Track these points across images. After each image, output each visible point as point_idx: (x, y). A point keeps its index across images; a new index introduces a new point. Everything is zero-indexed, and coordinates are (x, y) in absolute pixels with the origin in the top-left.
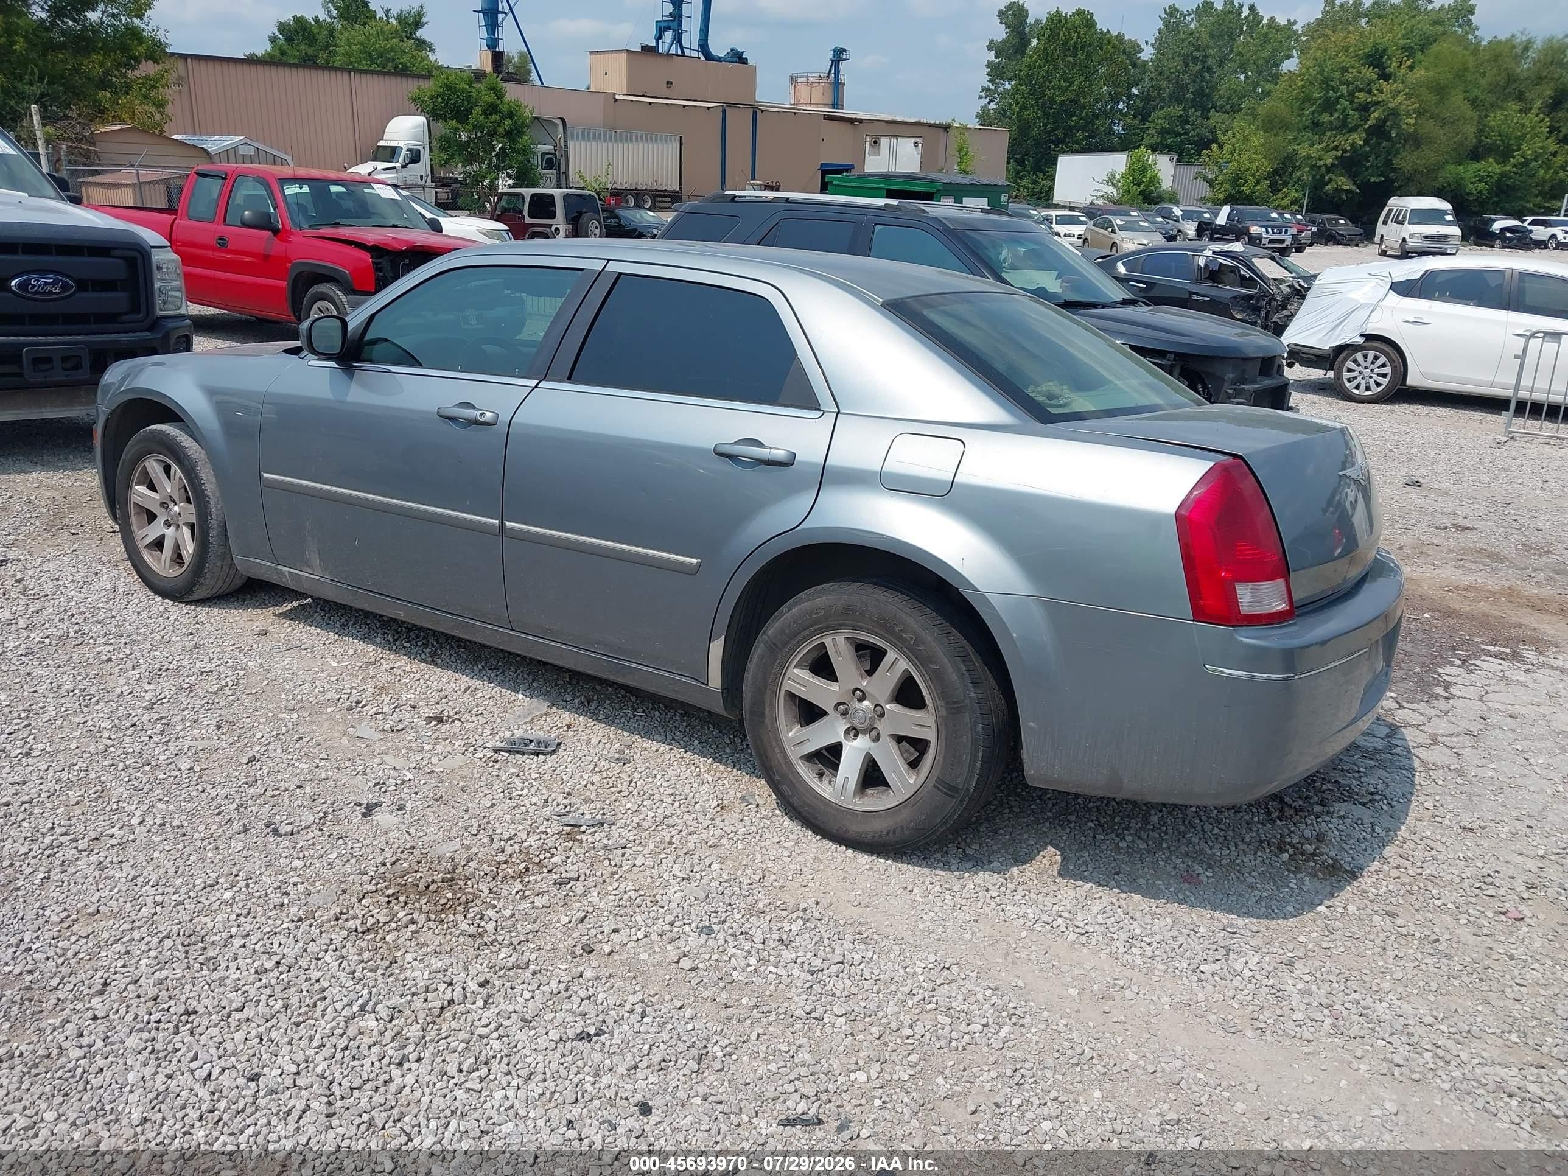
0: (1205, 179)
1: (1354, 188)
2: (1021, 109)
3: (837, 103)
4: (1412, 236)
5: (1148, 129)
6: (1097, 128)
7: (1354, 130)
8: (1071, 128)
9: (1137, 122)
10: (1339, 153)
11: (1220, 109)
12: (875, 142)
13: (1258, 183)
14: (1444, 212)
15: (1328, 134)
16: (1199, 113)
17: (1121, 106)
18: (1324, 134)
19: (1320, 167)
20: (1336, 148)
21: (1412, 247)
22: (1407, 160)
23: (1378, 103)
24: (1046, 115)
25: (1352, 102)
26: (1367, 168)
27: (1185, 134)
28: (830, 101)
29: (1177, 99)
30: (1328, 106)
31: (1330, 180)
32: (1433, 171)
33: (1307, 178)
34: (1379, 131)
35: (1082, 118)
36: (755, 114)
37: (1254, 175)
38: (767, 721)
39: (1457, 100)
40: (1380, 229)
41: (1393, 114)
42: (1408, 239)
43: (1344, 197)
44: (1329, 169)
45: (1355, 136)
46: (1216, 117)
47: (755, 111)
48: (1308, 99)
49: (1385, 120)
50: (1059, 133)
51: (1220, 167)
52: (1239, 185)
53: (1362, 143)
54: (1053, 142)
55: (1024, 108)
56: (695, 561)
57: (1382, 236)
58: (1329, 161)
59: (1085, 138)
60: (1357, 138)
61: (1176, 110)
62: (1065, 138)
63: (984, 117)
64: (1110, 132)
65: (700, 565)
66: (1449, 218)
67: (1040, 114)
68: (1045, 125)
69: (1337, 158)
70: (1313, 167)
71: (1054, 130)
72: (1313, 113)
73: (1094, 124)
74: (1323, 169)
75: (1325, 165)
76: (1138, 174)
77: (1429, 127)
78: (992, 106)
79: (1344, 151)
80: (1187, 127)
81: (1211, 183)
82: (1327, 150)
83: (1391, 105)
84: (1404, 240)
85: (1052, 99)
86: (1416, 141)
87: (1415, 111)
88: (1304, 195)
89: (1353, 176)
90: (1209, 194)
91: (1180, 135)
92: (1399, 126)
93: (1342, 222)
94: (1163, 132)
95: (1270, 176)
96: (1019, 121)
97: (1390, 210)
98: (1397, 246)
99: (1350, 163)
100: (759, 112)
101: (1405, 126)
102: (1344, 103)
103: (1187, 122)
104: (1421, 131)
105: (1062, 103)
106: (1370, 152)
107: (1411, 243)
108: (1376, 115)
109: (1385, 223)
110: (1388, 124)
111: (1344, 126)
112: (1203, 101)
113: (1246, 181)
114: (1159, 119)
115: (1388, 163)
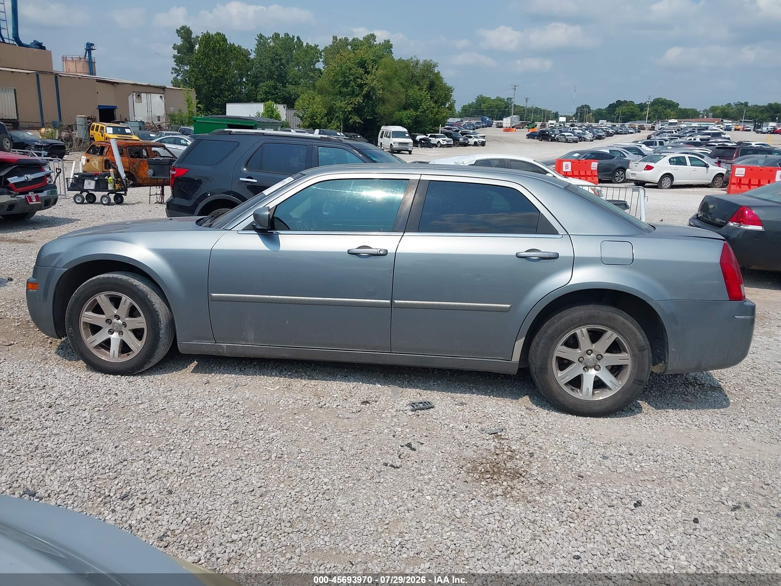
0: (298, 116)
1: (361, 121)
2: (196, 79)
3: (92, 71)
4: (394, 143)
5: (258, 91)
6: (235, 90)
7: (357, 96)
8: (221, 90)
9: (253, 87)
10: (353, 106)
11: (291, 83)
12: (139, 96)
13: (322, 118)
14: (405, 133)
15: (348, 97)
16: (281, 85)
17: (244, 80)
18: (345, 97)
19: (346, 112)
20: (351, 103)
21: (395, 148)
22: (381, 109)
23: (366, 84)
24: (209, 83)
25: (355, 83)
26: (365, 113)
27: (276, 94)
28: (87, 70)
29: (270, 77)
30: (346, 84)
31: (351, 118)
32: (391, 114)
33: (341, 117)
34: (367, 96)
35: (227, 85)
36: (56, 78)
37: (320, 115)
38: (549, 371)
39: (396, 83)
40: (380, 140)
41: (372, 89)
42: (393, 145)
43: (357, 125)
44: (350, 113)
45: (359, 98)
46: (290, 88)
47: (57, 76)
48: (336, 81)
49: (369, 92)
50: (217, 92)
51: (304, 111)
52: (314, 119)
53: (362, 101)
54: (214, 97)
55: (197, 79)
56: (509, 306)
57: (381, 143)
58: (350, 109)
59: (230, 95)
60: (360, 99)
61: (271, 83)
62: (219, 94)
63: (175, 83)
64: (240, 93)
65: (511, 307)
66: (407, 135)
67: (205, 82)
68: (209, 88)
69: (352, 108)
70: (343, 112)
71: (214, 90)
72: (340, 87)
73: (233, 88)
74: (347, 113)
75: (348, 111)
76: (270, 113)
77: (388, 95)
78: (179, 78)
79: (355, 105)
80: (277, 91)
81: (301, 118)
82: (348, 104)
83: (372, 85)
84: (391, 145)
85: (211, 76)
86: (383, 101)
87: (381, 88)
88: (341, 124)
89: (360, 116)
90: (301, 123)
91: (274, 94)
92: (376, 95)
93: (359, 136)
94: (266, 93)
95: (326, 115)
96: (196, 85)
97: (383, 132)
98: (389, 147)
99: (358, 110)
100: (59, 77)
101: (378, 95)
102: (352, 83)
103: (277, 89)
104: (385, 97)
105: (216, 77)
106: (365, 105)
107: (395, 146)
108: (366, 89)
109: (382, 137)
110: (371, 93)
111: (353, 94)
112: (282, 79)
113: (317, 118)
114: (264, 86)
115: (373, 111)
